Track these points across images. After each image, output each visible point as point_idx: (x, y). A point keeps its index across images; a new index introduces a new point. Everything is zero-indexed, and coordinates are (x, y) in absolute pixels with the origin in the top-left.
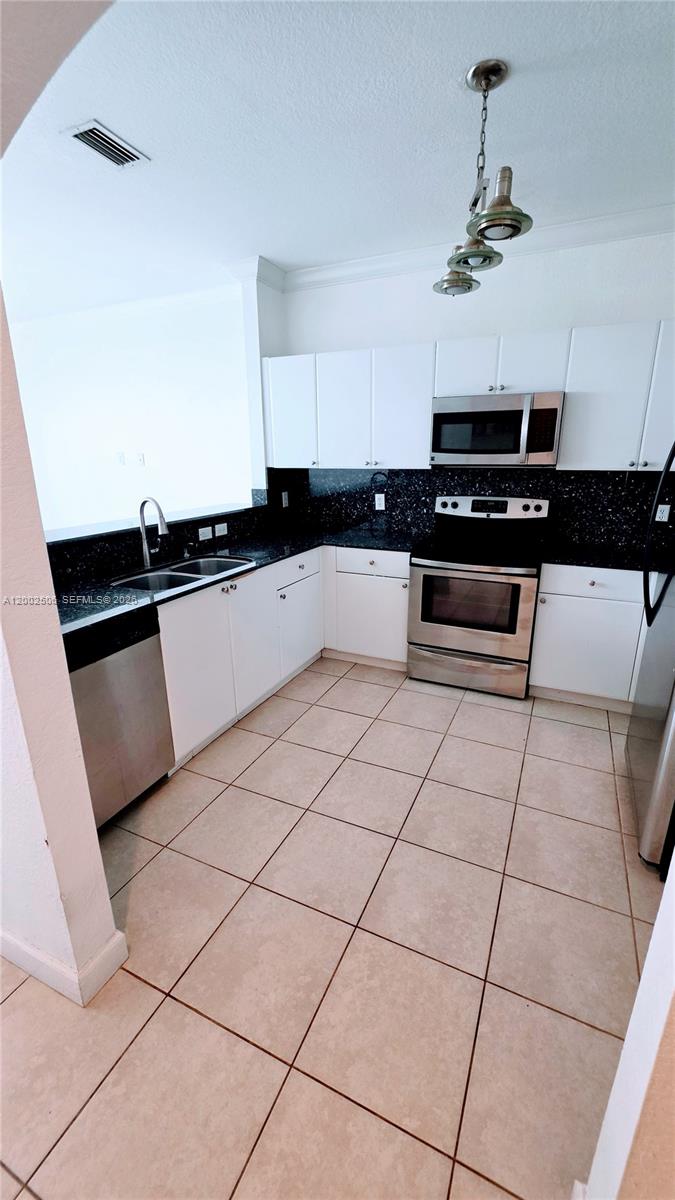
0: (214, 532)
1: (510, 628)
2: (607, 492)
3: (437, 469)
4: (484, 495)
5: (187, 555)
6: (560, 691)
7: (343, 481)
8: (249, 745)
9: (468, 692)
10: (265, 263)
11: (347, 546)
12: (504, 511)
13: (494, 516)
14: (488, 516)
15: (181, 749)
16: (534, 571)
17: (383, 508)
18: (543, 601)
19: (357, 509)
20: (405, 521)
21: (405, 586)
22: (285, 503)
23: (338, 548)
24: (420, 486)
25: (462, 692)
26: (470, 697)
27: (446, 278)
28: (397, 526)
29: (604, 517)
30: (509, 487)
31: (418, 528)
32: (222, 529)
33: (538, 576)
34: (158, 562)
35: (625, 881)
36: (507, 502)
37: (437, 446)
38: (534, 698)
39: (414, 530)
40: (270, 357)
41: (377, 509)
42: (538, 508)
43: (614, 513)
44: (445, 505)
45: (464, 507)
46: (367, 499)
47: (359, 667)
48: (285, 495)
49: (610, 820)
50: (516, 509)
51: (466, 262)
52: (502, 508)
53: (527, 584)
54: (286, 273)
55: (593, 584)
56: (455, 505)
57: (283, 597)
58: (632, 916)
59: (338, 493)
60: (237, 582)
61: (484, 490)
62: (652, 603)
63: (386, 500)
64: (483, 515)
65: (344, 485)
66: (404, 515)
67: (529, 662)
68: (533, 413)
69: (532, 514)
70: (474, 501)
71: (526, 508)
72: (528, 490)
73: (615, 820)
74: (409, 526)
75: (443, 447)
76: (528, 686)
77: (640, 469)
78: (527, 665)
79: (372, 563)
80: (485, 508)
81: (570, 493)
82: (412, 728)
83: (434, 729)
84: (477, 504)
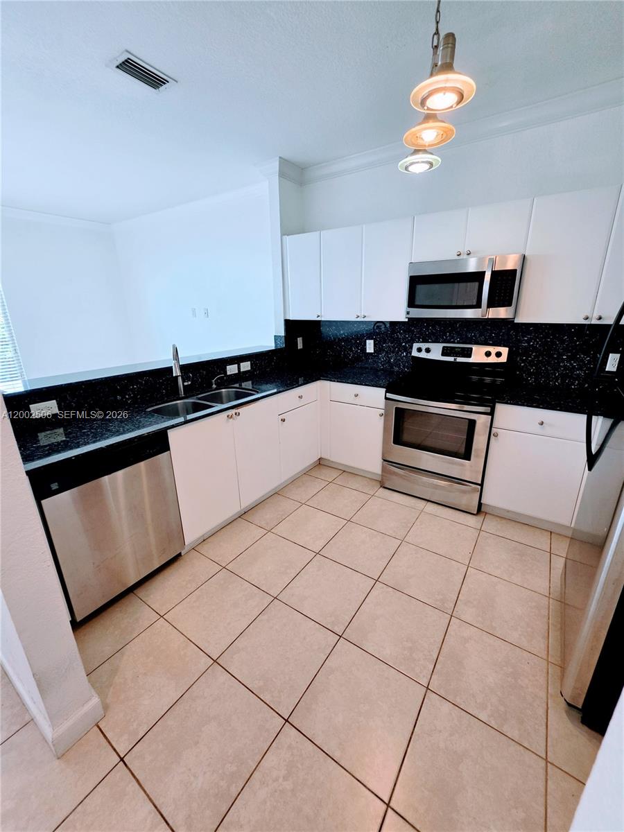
0: (239, 368)
1: (467, 456)
2: (563, 342)
3: (413, 321)
4: (454, 342)
5: (214, 386)
6: (508, 511)
7: (343, 329)
8: (247, 534)
9: (429, 503)
10: (284, 162)
11: (338, 382)
12: (470, 356)
13: (460, 360)
14: (455, 360)
15: (190, 537)
16: (488, 409)
17: (373, 351)
18: (496, 435)
19: (352, 351)
20: (389, 362)
21: (381, 415)
22: (300, 346)
23: (332, 382)
24: (401, 334)
25: (424, 503)
26: (431, 508)
28: (383, 365)
29: (559, 363)
30: (475, 336)
31: (399, 367)
32: (246, 366)
33: (492, 414)
34: (189, 392)
35: (544, 717)
36: (472, 349)
37: (412, 303)
38: (486, 513)
39: (396, 369)
40: (288, 235)
41: (367, 351)
42: (499, 355)
43: (569, 359)
44: (419, 350)
45: (435, 352)
46: (360, 344)
47: (347, 472)
48: (300, 340)
49: (539, 646)
50: (479, 355)
52: (468, 353)
53: (482, 421)
54: (302, 169)
55: (542, 423)
56: (428, 350)
57: (283, 420)
58: (546, 760)
59: (339, 339)
60: (240, 410)
61: (453, 337)
62: (594, 450)
63: (375, 345)
64: (451, 359)
65: (343, 332)
66: (388, 357)
67: (482, 485)
68: (494, 274)
69: (493, 359)
70: (444, 347)
71: (488, 354)
72: (492, 338)
73: (543, 646)
74: (391, 365)
75: (417, 303)
76: (480, 505)
77: (594, 322)
78: (479, 487)
79: (356, 396)
80: (453, 354)
81: (528, 342)
82: (376, 533)
83: (394, 535)
84: (447, 350)
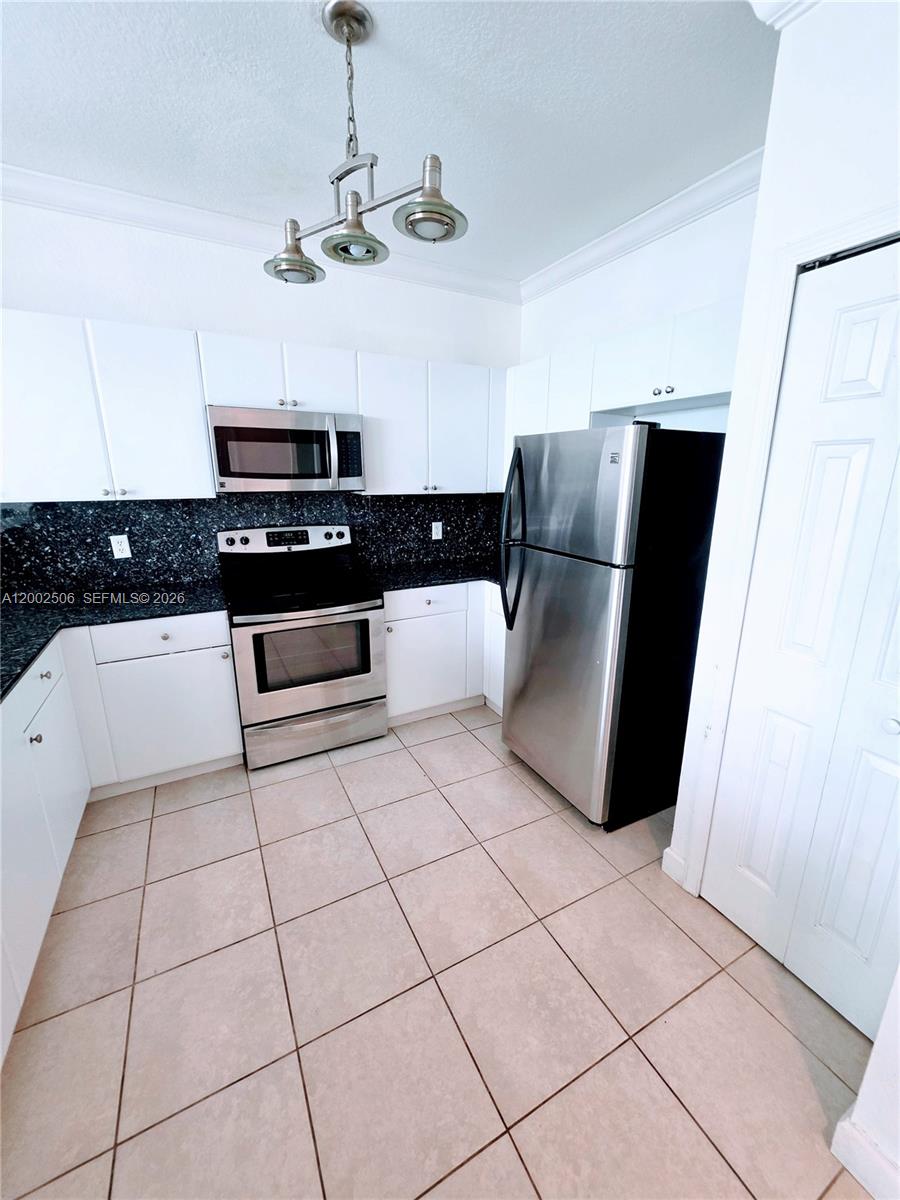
1: (364, 666)
3: (226, 499)
4: (275, 526)
11: (112, 622)
12: (306, 541)
13: (296, 548)
14: (289, 549)
16: (376, 602)
17: (128, 555)
18: (390, 631)
19: (75, 560)
20: (169, 569)
21: (225, 657)
23: (92, 627)
24: (184, 520)
27: (284, 256)
30: (303, 515)
33: (381, 606)
36: (306, 532)
37: (225, 469)
38: (392, 729)
41: (116, 557)
42: (341, 535)
44: (231, 542)
45: (258, 543)
47: (165, 790)
50: (318, 538)
51: (346, 250)
52: (303, 538)
53: (374, 617)
55: (429, 602)
56: (245, 541)
58: (623, 876)
61: (273, 519)
63: (132, 543)
64: (283, 549)
66: (165, 560)
67: (384, 696)
68: (340, 435)
69: (335, 542)
70: (266, 534)
71: (328, 536)
75: (233, 469)
77: (431, 492)
78: (383, 700)
79: (165, 638)
80: (283, 541)
81: (364, 516)
82: (317, 832)
83: (339, 816)
84: (273, 537)
